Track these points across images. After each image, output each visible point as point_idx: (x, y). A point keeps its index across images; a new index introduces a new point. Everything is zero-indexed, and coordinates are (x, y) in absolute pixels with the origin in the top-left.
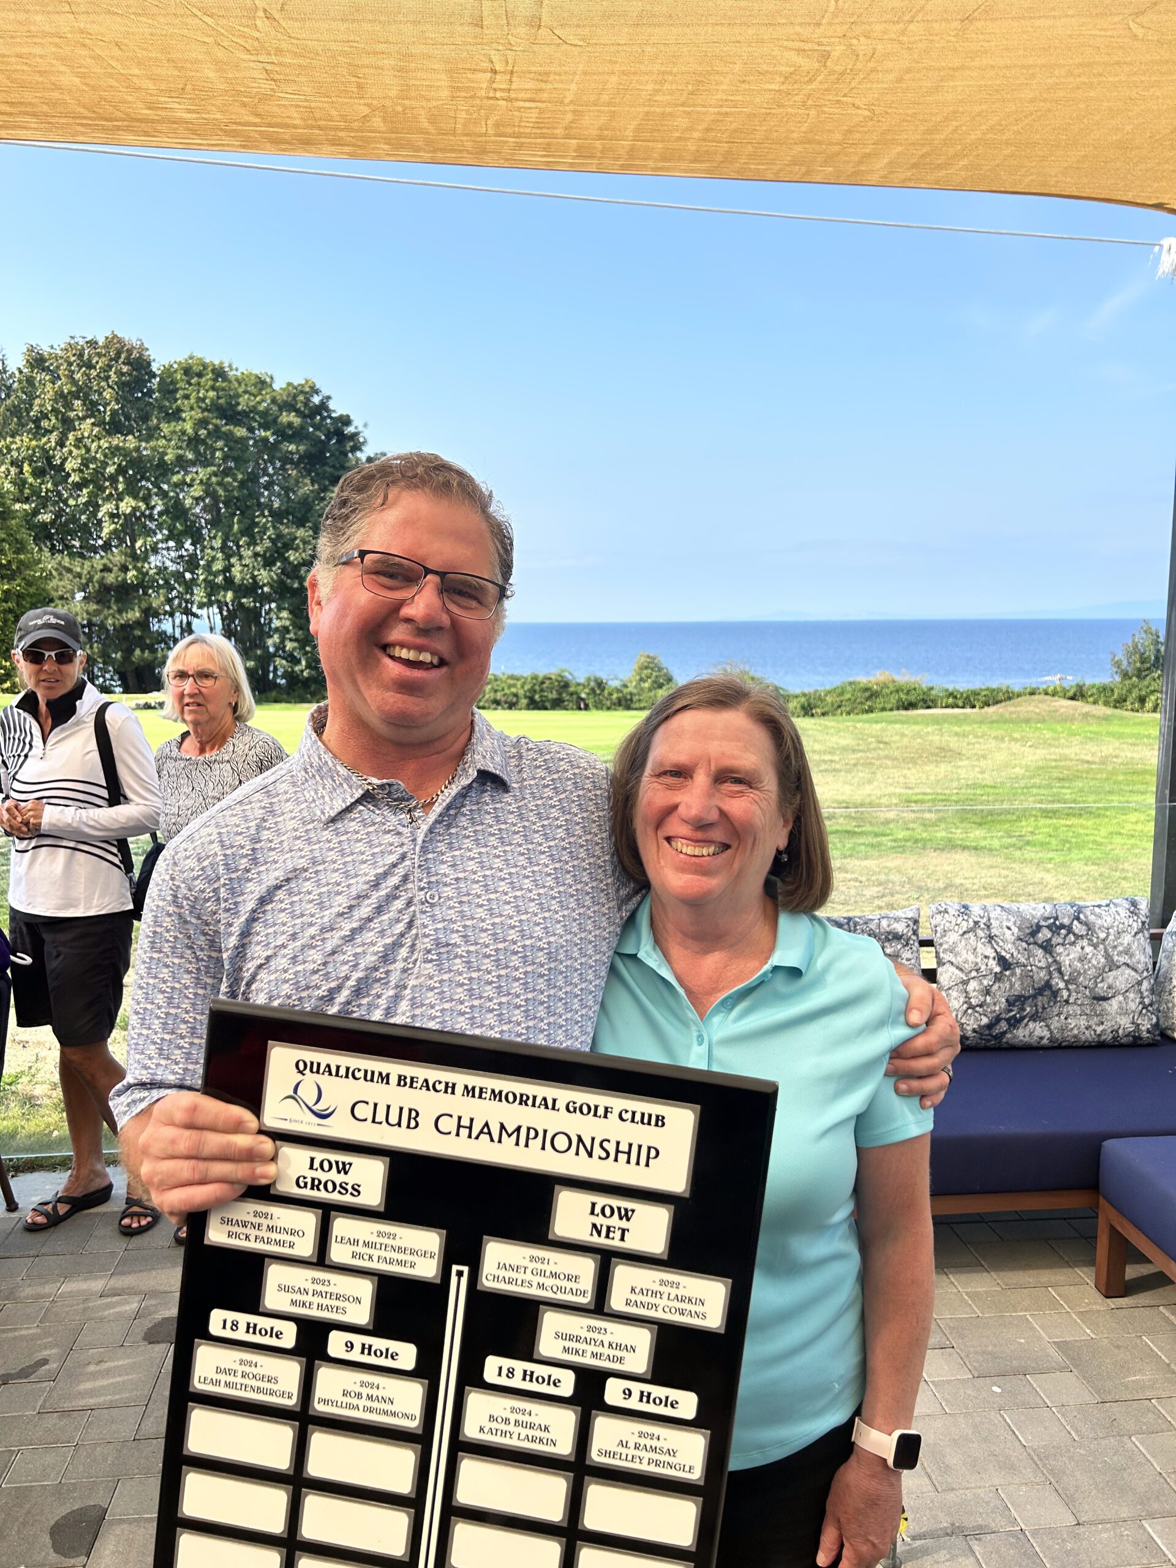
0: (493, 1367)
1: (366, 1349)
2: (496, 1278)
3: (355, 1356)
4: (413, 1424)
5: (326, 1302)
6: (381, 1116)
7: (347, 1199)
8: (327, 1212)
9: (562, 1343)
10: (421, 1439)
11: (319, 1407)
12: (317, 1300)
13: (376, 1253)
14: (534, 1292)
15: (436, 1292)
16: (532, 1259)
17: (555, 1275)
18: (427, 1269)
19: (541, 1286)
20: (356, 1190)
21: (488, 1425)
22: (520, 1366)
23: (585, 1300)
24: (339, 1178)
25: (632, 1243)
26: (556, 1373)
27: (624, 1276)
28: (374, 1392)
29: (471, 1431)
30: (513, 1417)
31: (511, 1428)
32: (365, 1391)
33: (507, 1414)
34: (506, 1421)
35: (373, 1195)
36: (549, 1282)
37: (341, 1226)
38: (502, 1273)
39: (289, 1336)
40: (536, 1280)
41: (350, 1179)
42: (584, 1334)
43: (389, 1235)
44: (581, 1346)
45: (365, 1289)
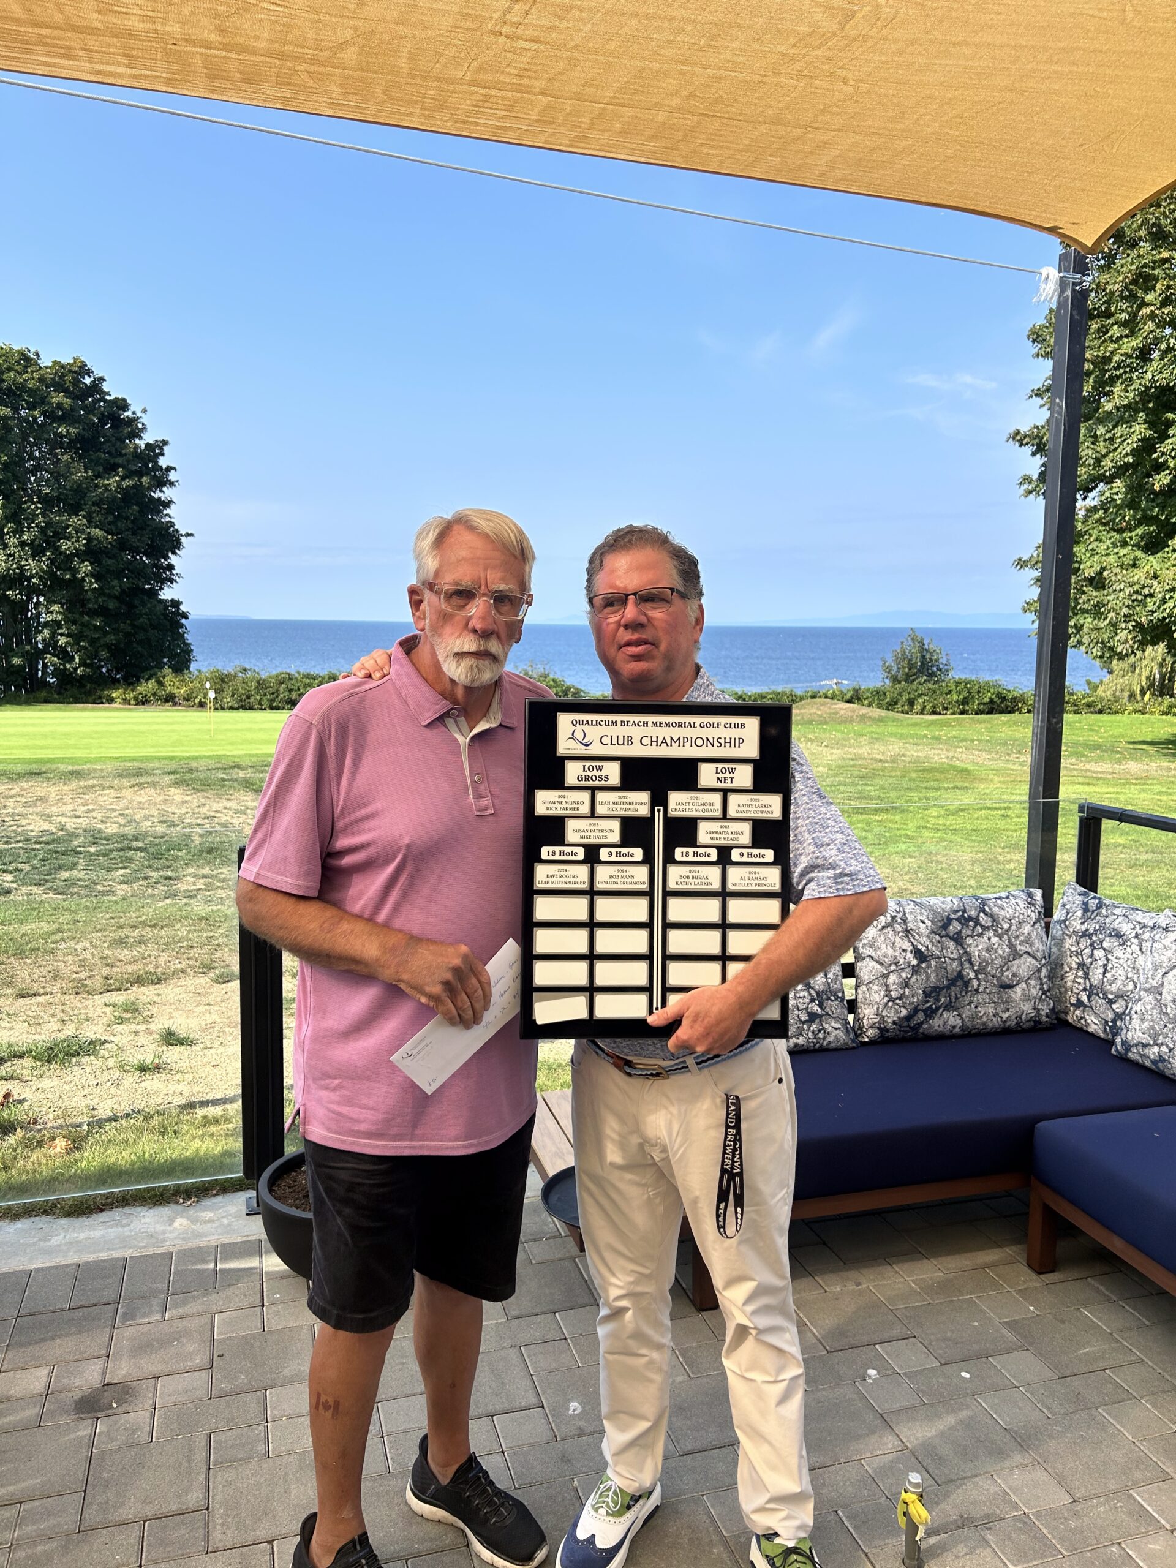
0: (679, 853)
1: (618, 854)
2: (676, 810)
3: (614, 858)
4: (645, 887)
5: (597, 834)
6: (614, 741)
7: (603, 783)
8: (593, 790)
9: (709, 836)
10: (649, 894)
11: (598, 886)
12: (593, 834)
13: (618, 807)
14: (694, 814)
15: (649, 821)
16: (692, 798)
17: (703, 804)
18: (644, 811)
19: (697, 810)
20: (606, 778)
21: (680, 881)
22: (691, 850)
23: (719, 814)
24: (598, 774)
25: (737, 784)
26: (708, 850)
27: (734, 799)
28: (625, 874)
29: (672, 885)
30: (691, 875)
31: (690, 880)
32: (620, 874)
33: (688, 874)
34: (688, 877)
35: (615, 779)
36: (700, 808)
37: (601, 796)
38: (679, 807)
39: (581, 854)
40: (695, 808)
41: (603, 773)
42: (719, 830)
43: (624, 797)
44: (718, 836)
45: (616, 825)
